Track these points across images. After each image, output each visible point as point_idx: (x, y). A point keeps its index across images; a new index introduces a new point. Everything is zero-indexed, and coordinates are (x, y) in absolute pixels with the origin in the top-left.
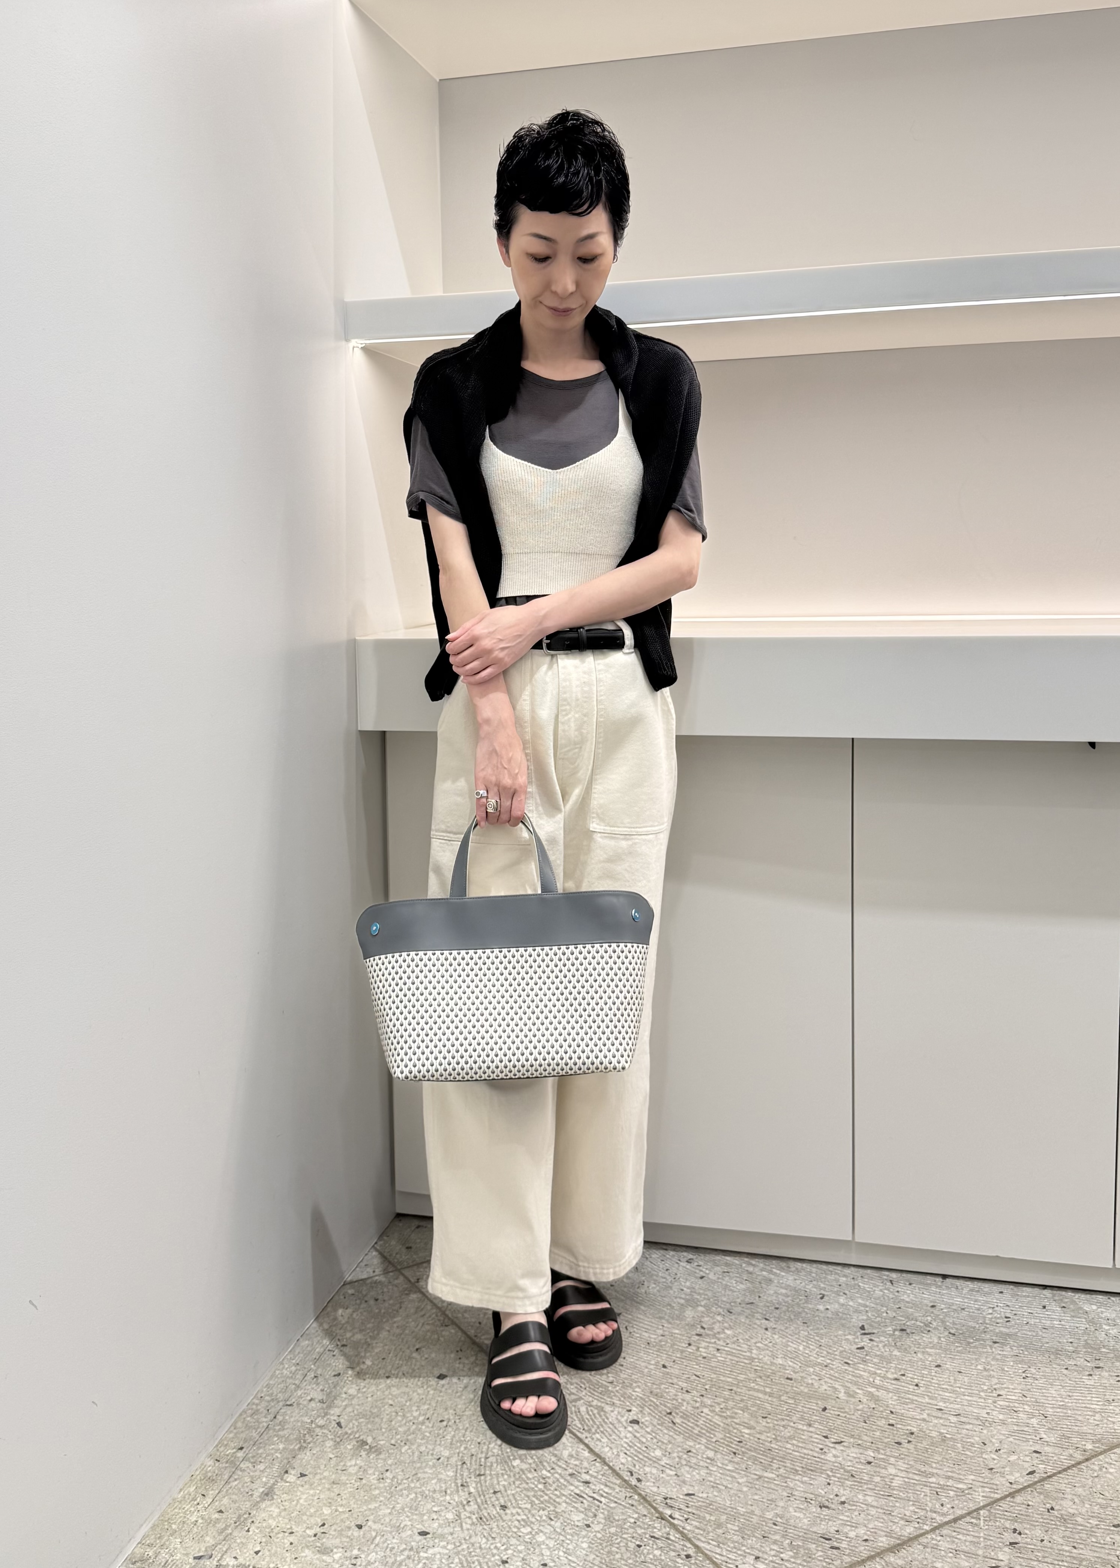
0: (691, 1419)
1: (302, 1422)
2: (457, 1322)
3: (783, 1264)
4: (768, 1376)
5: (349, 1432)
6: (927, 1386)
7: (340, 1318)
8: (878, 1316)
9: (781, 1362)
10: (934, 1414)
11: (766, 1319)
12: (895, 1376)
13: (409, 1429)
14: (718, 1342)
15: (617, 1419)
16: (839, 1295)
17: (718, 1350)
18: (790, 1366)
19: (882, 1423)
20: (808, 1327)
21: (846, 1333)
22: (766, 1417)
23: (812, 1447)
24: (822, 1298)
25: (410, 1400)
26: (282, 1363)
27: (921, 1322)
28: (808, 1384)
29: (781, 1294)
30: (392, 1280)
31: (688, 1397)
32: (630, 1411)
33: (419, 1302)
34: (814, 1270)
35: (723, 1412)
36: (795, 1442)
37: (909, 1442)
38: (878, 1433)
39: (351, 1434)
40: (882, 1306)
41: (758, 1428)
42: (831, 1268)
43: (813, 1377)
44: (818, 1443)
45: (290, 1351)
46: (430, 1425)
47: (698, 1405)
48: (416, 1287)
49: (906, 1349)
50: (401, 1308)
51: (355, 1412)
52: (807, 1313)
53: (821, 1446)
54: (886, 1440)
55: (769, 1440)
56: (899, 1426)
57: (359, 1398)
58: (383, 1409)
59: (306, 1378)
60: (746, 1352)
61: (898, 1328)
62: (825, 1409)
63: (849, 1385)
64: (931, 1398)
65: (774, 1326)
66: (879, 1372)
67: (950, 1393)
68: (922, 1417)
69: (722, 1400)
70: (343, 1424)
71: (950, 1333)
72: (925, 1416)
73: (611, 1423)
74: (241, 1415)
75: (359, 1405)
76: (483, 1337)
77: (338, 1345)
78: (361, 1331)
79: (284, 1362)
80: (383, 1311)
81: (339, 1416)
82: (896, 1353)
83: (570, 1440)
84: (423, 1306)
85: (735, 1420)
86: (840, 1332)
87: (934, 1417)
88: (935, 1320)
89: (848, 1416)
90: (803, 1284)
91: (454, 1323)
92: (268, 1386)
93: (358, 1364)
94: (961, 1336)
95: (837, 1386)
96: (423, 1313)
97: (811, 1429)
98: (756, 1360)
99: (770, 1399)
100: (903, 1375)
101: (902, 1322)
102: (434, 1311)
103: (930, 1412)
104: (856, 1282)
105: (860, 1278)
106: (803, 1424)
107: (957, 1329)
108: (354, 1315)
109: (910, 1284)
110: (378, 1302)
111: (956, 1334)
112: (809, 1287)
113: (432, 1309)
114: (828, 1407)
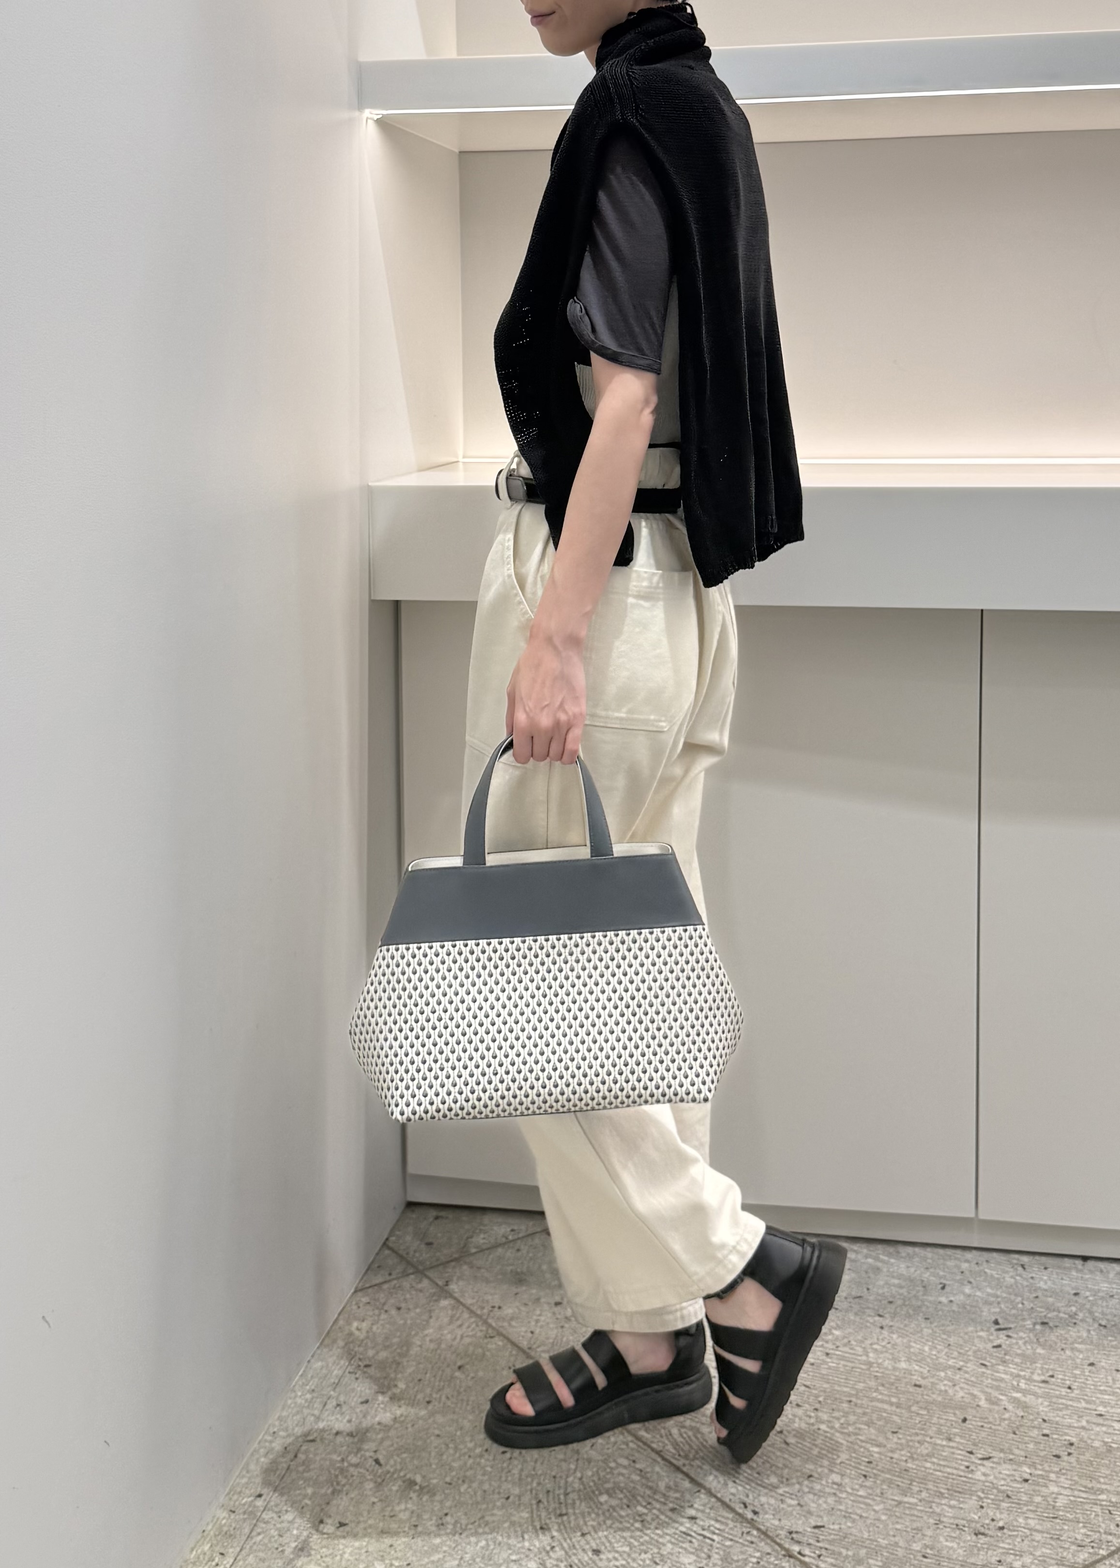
0: (807, 1439)
1: (331, 1460)
2: (504, 1332)
3: (891, 1249)
4: (892, 1384)
5: (392, 1470)
6: (1081, 1388)
7: (357, 1333)
8: (1014, 1308)
9: (904, 1367)
10: (1093, 1421)
11: (880, 1316)
12: (1043, 1378)
13: (465, 1464)
14: (826, 1345)
16: (963, 1284)
17: (827, 1354)
18: (916, 1371)
21: (979, 1328)
22: (897, 1432)
23: (956, 1466)
24: (943, 1288)
25: (461, 1429)
26: (293, 1391)
27: (1065, 1313)
28: (941, 1391)
29: (894, 1285)
30: (414, 1284)
31: (799, 1412)
33: (452, 1310)
34: (930, 1255)
35: (844, 1428)
36: (935, 1460)
37: (1069, 1454)
38: (1031, 1446)
39: (393, 1473)
40: (1016, 1295)
41: (889, 1446)
42: (949, 1252)
43: (946, 1382)
44: (962, 1460)
45: (302, 1375)
46: (491, 1458)
47: (813, 1421)
48: (447, 1292)
49: (1050, 1346)
50: (431, 1317)
51: (395, 1445)
52: (928, 1307)
53: (967, 1464)
54: (1042, 1454)
55: (904, 1458)
56: (1055, 1436)
57: (396, 1429)
58: (428, 1441)
59: (327, 1407)
60: (861, 1356)
61: (1039, 1321)
62: (965, 1420)
63: (989, 1390)
64: (1087, 1402)
65: (891, 1324)
66: (1022, 1373)
67: (1109, 1395)
68: (1080, 1424)
69: (841, 1414)
70: (382, 1461)
71: (1100, 1325)
72: (1084, 1423)
74: (252, 1455)
75: (398, 1437)
76: (538, 1350)
77: (359, 1366)
78: (386, 1347)
79: (297, 1388)
80: (409, 1322)
81: (375, 1452)
82: (1040, 1350)
83: (665, 1468)
84: (458, 1315)
85: (860, 1437)
86: (971, 1329)
87: (1094, 1423)
88: (1081, 1311)
89: (993, 1427)
90: (918, 1272)
91: (500, 1334)
92: (280, 1418)
93: (389, 1388)
94: (1114, 1328)
95: (975, 1393)
96: (459, 1322)
97: (951, 1444)
98: (875, 1365)
99: (898, 1410)
100: (1052, 1376)
101: (1043, 1314)
102: (473, 1320)
103: (1088, 1418)
104: (981, 1268)
105: (985, 1263)
106: (942, 1439)
107: (1108, 1320)
108: (375, 1328)
109: (1046, 1268)
110: (402, 1311)
111: (1108, 1326)
112: (927, 1275)
113: (471, 1317)
114: (969, 1417)
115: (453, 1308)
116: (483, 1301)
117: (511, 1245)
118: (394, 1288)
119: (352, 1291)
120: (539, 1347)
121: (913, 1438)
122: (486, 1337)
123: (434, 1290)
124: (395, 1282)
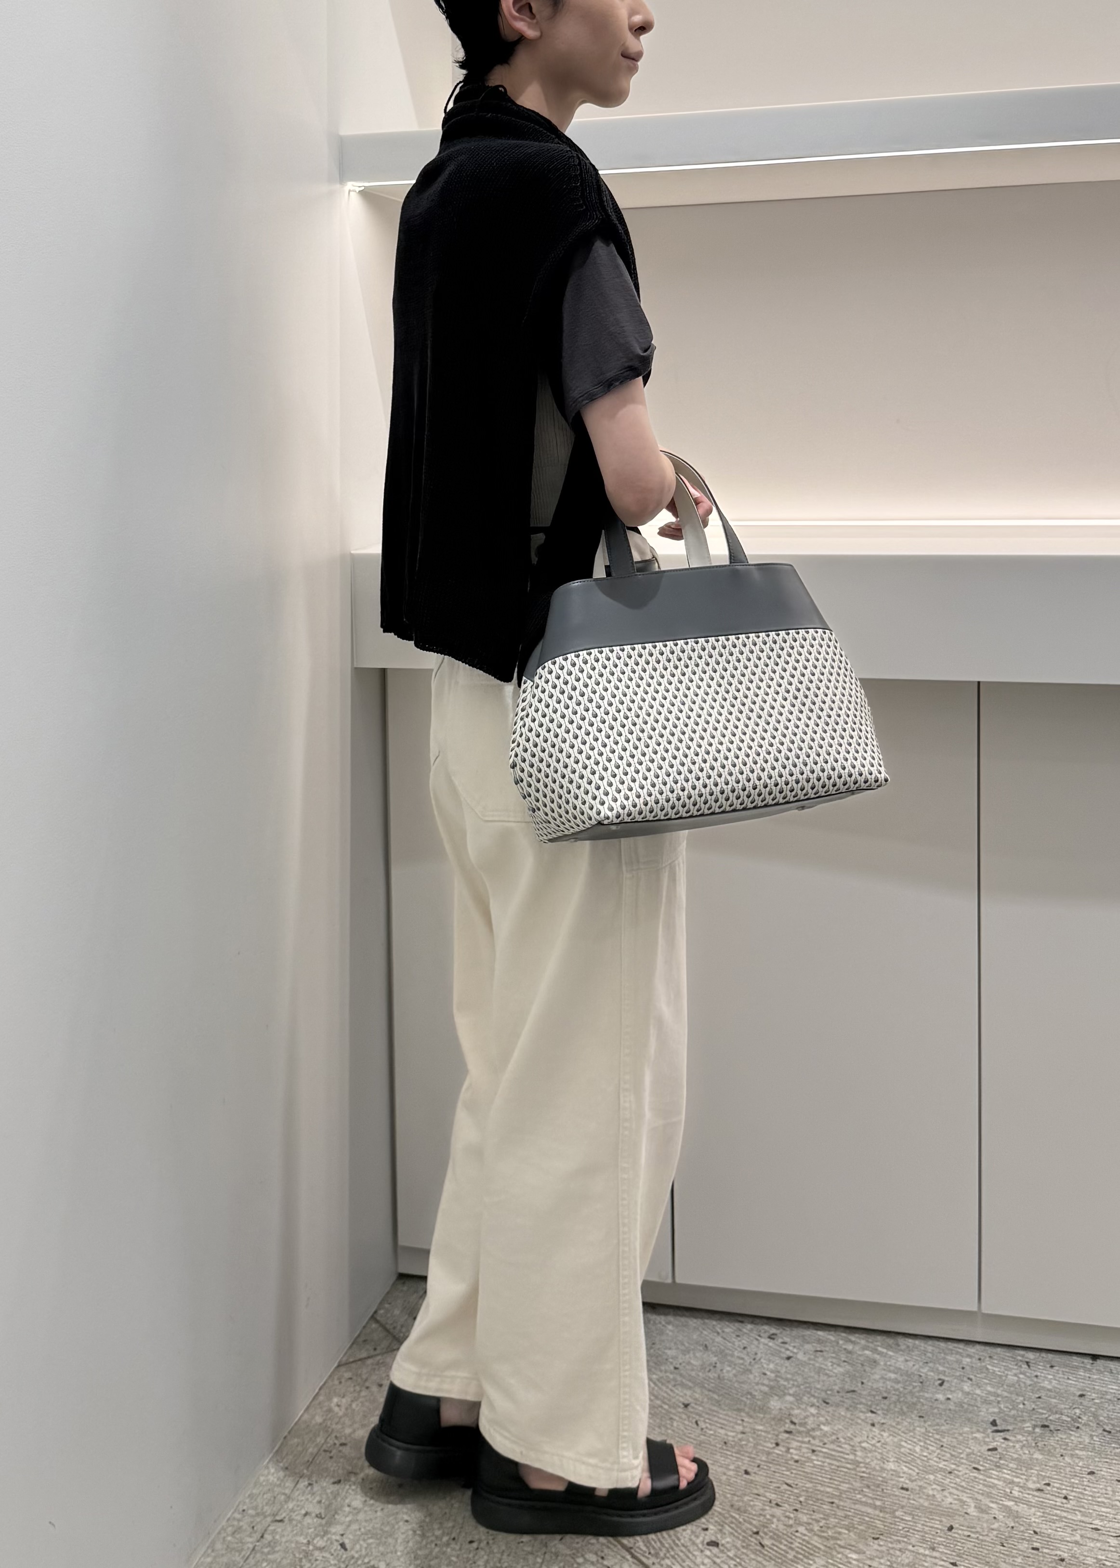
0: (783, 1541)
1: (297, 1542)
3: (890, 1341)
4: (878, 1486)
5: (356, 1555)
6: (1078, 1499)
7: (334, 1411)
8: (1013, 1409)
9: (893, 1468)
10: (1088, 1536)
11: (872, 1412)
12: (1038, 1486)
14: (813, 1442)
15: (690, 1540)
16: (962, 1381)
17: (813, 1451)
18: (904, 1473)
19: (1024, 1546)
21: (974, 1430)
22: (878, 1538)
24: (941, 1385)
26: (267, 1467)
27: (1067, 1416)
28: (928, 1496)
29: (890, 1380)
31: (778, 1512)
32: (706, 1529)
34: (930, 1349)
35: (823, 1532)
38: (1019, 1560)
39: (358, 1559)
40: (1017, 1395)
41: (868, 1553)
42: (951, 1345)
43: (934, 1486)
45: (276, 1452)
46: (456, 1549)
47: (791, 1522)
49: (1049, 1451)
51: (362, 1530)
52: (923, 1405)
56: (1045, 1551)
57: (363, 1514)
58: (394, 1529)
59: (298, 1486)
60: (848, 1454)
61: (1039, 1423)
62: (951, 1528)
63: (980, 1497)
64: (1084, 1514)
65: (883, 1421)
66: (1017, 1480)
67: (1107, 1508)
68: (1074, 1539)
69: (822, 1516)
70: (347, 1546)
71: (1104, 1430)
72: (1078, 1538)
73: (683, 1545)
74: (218, 1535)
75: (363, 1523)
77: (333, 1446)
79: (270, 1466)
81: (342, 1535)
82: (1037, 1455)
85: (839, 1542)
86: (966, 1429)
87: (1089, 1538)
88: (1085, 1414)
89: (981, 1537)
90: (917, 1366)
92: (251, 1496)
95: (965, 1499)
97: (935, 1554)
98: (862, 1465)
99: (881, 1515)
100: (1048, 1485)
101: (1044, 1416)
103: (1083, 1532)
104: (983, 1364)
105: (988, 1359)
106: (925, 1548)
107: (1113, 1425)
108: (354, 1405)
109: (1052, 1367)
111: (1113, 1431)
112: (925, 1370)
114: (956, 1526)
118: (378, 1363)
119: (338, 1363)
121: (894, 1546)
124: (381, 1356)
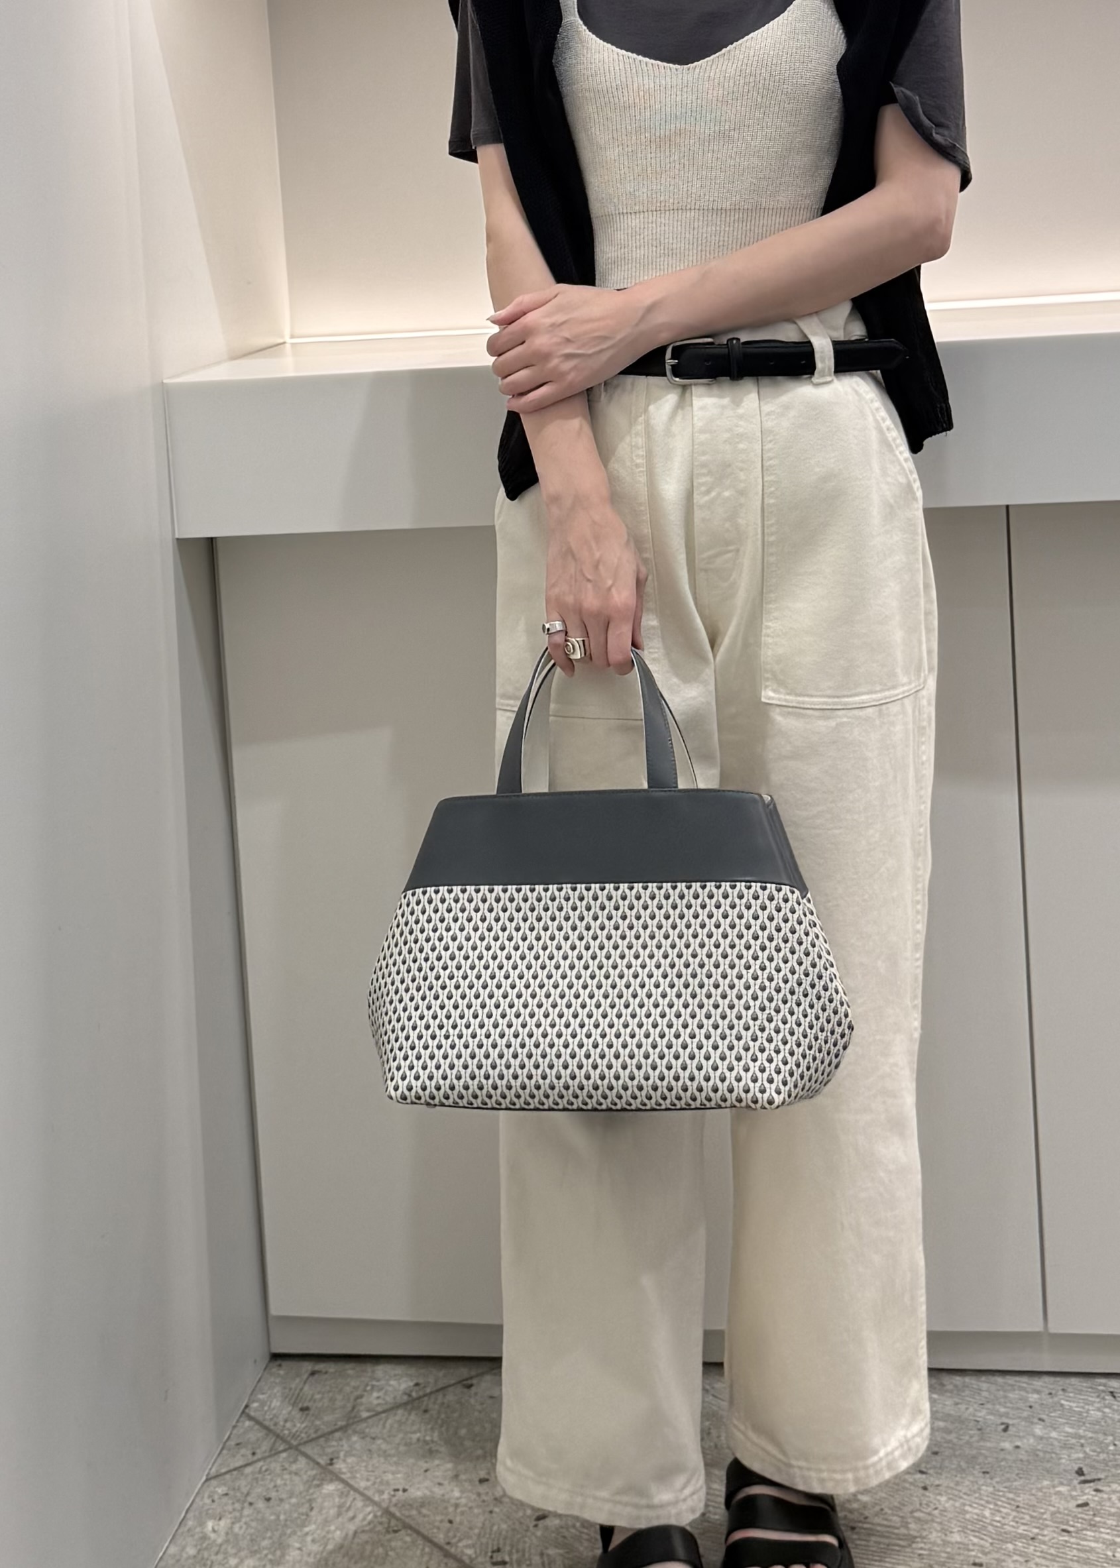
2: (412, 1523)
4: (943, 1564)
7: (213, 1536)
8: (1103, 1452)
9: (959, 1539)
11: (922, 1472)
16: (1032, 1423)
17: (853, 1528)
18: (974, 1544)
20: (991, 1479)
21: (1056, 1482)
24: (1005, 1430)
30: (287, 1465)
33: (340, 1497)
34: (984, 1386)
40: (1105, 1434)
42: (1011, 1380)
43: (1016, 1558)
48: (331, 1472)
50: (312, 1509)
52: (986, 1457)
60: (898, 1528)
63: (1075, 1565)
65: (937, 1482)
66: (1118, 1540)
76: (460, 1544)
78: (254, 1553)
84: (348, 1504)
86: (1046, 1483)
90: (971, 1410)
91: (407, 1526)
96: (351, 1514)
98: (919, 1540)
102: (369, 1509)
104: (1056, 1399)
105: (1061, 1392)
108: (236, 1528)
110: (272, 1503)
112: (983, 1413)
113: (366, 1506)
115: (342, 1495)
116: (381, 1483)
117: (416, 1404)
118: (260, 1472)
119: (204, 1478)
120: (460, 1540)
122: (388, 1532)
123: (314, 1472)
124: (261, 1463)
